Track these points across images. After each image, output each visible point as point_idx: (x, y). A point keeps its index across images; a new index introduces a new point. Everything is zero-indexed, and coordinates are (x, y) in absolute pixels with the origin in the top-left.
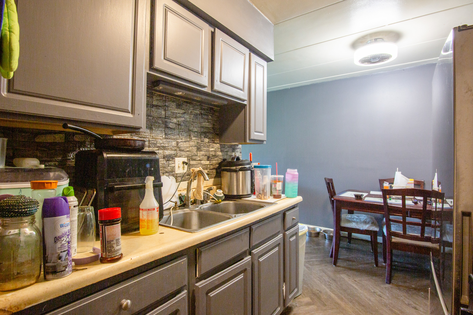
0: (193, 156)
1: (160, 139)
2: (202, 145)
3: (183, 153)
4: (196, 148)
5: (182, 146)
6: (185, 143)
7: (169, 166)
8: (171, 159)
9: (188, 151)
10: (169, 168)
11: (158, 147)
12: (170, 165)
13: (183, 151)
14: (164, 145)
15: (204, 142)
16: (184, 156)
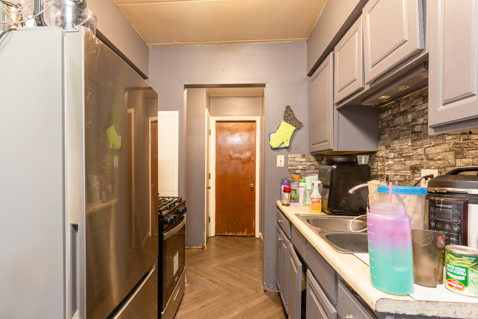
0: (447, 167)
1: (406, 148)
2: (465, 147)
3: (432, 163)
4: (451, 153)
5: (429, 153)
6: (433, 148)
7: (413, 180)
8: (416, 171)
9: (440, 159)
10: (413, 181)
11: (404, 157)
12: (415, 178)
13: (432, 159)
14: (409, 154)
15: (470, 140)
16: (433, 167)
